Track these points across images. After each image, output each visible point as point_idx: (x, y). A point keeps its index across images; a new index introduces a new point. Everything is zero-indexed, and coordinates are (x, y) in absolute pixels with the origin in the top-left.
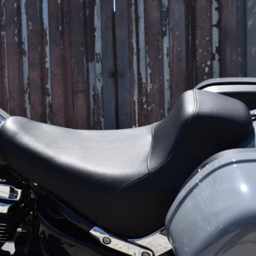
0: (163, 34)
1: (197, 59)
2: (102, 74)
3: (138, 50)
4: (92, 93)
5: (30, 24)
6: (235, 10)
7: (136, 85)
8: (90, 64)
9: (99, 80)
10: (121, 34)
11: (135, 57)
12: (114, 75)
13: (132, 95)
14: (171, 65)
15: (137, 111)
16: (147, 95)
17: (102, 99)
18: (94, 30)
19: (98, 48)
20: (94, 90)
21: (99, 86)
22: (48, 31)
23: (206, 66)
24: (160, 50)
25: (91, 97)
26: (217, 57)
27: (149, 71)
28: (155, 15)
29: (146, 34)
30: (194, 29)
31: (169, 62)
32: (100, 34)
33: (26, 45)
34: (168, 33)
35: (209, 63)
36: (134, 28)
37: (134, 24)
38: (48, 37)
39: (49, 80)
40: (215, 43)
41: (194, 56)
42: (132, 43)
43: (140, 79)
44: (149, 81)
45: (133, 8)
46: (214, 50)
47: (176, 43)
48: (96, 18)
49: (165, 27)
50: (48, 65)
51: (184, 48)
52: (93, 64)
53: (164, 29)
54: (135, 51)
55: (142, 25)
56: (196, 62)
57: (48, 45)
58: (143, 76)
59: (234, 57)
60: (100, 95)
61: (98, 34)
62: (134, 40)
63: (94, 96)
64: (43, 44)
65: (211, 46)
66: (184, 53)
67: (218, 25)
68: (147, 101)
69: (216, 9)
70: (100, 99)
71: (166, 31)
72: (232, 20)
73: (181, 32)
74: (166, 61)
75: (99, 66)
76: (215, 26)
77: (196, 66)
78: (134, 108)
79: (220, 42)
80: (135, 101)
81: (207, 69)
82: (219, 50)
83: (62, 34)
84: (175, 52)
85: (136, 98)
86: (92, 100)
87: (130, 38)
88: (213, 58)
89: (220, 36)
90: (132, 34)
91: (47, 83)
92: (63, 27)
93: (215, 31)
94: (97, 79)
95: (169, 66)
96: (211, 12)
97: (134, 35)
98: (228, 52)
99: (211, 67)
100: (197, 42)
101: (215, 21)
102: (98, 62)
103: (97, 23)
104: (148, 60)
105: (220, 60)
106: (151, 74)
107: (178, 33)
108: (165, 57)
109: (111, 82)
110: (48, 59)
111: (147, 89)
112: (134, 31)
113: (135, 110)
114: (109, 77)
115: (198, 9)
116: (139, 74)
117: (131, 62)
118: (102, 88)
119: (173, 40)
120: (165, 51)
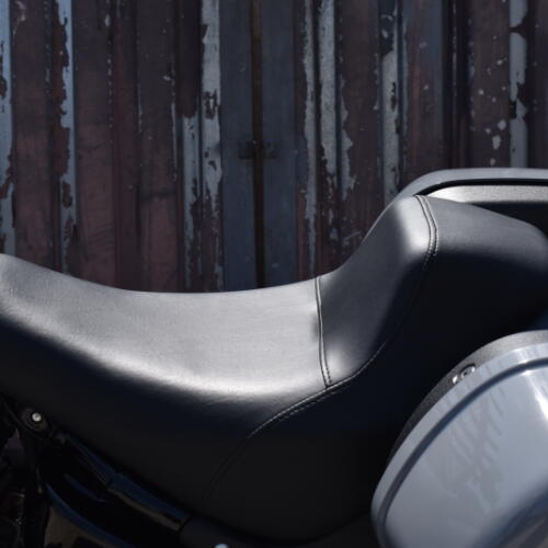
0: (385, 48)
1: (473, 113)
2: (221, 147)
3: (318, 86)
4: (190, 198)
5: (22, 6)
7: (312, 179)
8: (186, 121)
9: (212, 163)
11: (310, 104)
12: (254, 151)
13: (300, 203)
14: (405, 127)
15: (312, 249)
16: (339, 206)
17: (221, 216)
18: (200, 30)
19: (212, 79)
20: (194, 191)
21: (213, 178)
22: (69, 29)
23: (496, 131)
24: (375, 86)
25: (188, 208)
26: (521, 110)
27: (347, 143)
30: (465, 36)
31: (399, 122)
32: (217, 41)
34: (395, 45)
35: (502, 125)
36: (309, 29)
37: (308, 19)
38: (69, 46)
39: (71, 162)
40: (517, 75)
41: (465, 105)
42: (302, 67)
43: (321, 164)
44: (346, 169)
46: (514, 91)
47: (417, 71)
49: (389, 30)
50: (67, 121)
51: (438, 85)
52: (194, 120)
53: (385, 35)
54: (310, 89)
55: (328, 20)
56: (469, 119)
57: (70, 68)
60: (214, 205)
61: (211, 40)
62: (308, 61)
63: (194, 206)
64: (59, 62)
65: (508, 83)
66: (438, 99)
67: (526, 28)
68: (337, 223)
70: (215, 214)
71: (390, 41)
73: (431, 43)
74: (391, 115)
75: (212, 129)
76: (517, 30)
77: (469, 133)
78: (306, 237)
79: (529, 72)
80: (307, 222)
81: (496, 142)
82: (527, 92)
83: (111, 38)
84: (416, 93)
85: (311, 212)
86: (189, 218)
88: (513, 115)
89: (529, 57)
90: (303, 43)
91: (65, 170)
92: (113, 20)
93: (517, 44)
94: (206, 161)
95: (399, 131)
97: (309, 48)
99: (506, 135)
100: (473, 70)
102: (210, 115)
103: (210, 13)
104: (345, 115)
105: (528, 119)
106: (350, 151)
107: (423, 45)
108: (388, 107)
109: (245, 170)
110: (68, 105)
111: (338, 191)
112: (309, 38)
113: (306, 246)
114: (241, 157)
116: (320, 151)
117: (299, 117)
118: (221, 185)
119: (411, 65)
120: (388, 92)
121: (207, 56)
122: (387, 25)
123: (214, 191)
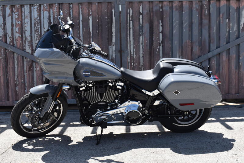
0: (140, 35)
1: (154, 45)
2: (115, 51)
3: (130, 41)
4: (110, 59)
5: (84, 29)
6: (168, 27)
7: (129, 55)
8: (110, 46)
9: (114, 53)
10: (123, 35)
11: (129, 44)
12: (120, 51)
13: (127, 59)
15: (129, 66)
16: (133, 60)
17: (115, 61)
18: (112, 33)
19: (114, 40)
20: (111, 57)
21: (114, 55)
22: (92, 32)
23: (157, 48)
24: (139, 41)
26: (161, 45)
27: (134, 50)
28: (137, 27)
29: (133, 35)
30: (153, 33)
31: (143, 46)
32: (115, 34)
33: (82, 38)
34: (142, 35)
35: (158, 47)
36: (129, 32)
37: (129, 31)
38: (92, 35)
40: (161, 39)
41: (153, 44)
43: (131, 53)
44: (134, 54)
45: (128, 25)
46: (160, 42)
47: (145, 39)
48: (113, 28)
51: (148, 41)
52: (111, 46)
53: (140, 33)
54: (129, 42)
55: (131, 31)
56: (153, 46)
58: (132, 52)
59: (168, 45)
61: (114, 34)
62: (128, 38)
64: (90, 38)
65: (159, 40)
66: (148, 43)
67: (162, 32)
68: (133, 62)
69: (161, 26)
70: (114, 61)
71: (141, 34)
72: (167, 31)
73: (147, 35)
74: (141, 46)
75: (114, 48)
76: (161, 32)
77: (153, 48)
78: (128, 65)
79: (162, 39)
80: (128, 62)
81: (157, 50)
82: (162, 42)
83: (98, 34)
84: (145, 42)
85: (129, 61)
87: (127, 36)
88: (160, 45)
89: (163, 36)
92: (99, 31)
93: (161, 34)
94: (113, 53)
95: (143, 48)
96: (159, 27)
97: (129, 35)
98: (166, 43)
99: (159, 49)
100: (154, 39)
101: (161, 31)
102: (114, 46)
103: (114, 30)
104: (134, 46)
105: (162, 46)
106: (135, 51)
107: (146, 35)
108: (141, 44)
109: (119, 54)
111: (133, 57)
112: (129, 34)
113: (128, 66)
114: (118, 52)
115: (154, 26)
116: (130, 51)
117: (127, 46)
118: (115, 57)
119: (144, 38)
120: (141, 42)
121: (113, 37)
122: (141, 32)
123: (114, 57)
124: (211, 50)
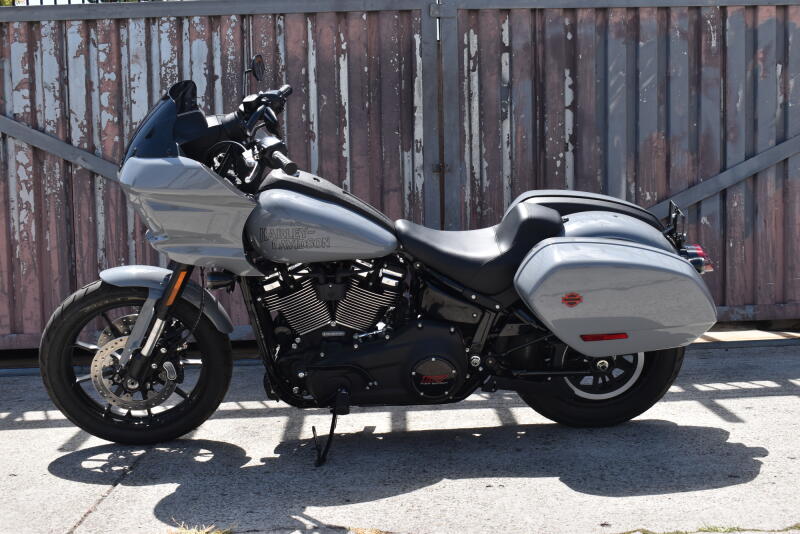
0: (504, 117)
1: (547, 150)
2: (423, 167)
3: (471, 136)
4: (407, 192)
5: (324, 97)
6: (593, 89)
7: (468, 182)
8: (405, 153)
9: (419, 175)
10: (449, 118)
11: (467, 145)
12: (440, 169)
13: (462, 194)
14: (514, 157)
15: (469, 217)
16: (481, 195)
17: (424, 200)
18: (413, 109)
19: (419, 133)
20: (410, 188)
21: (419, 182)
22: (347, 108)
23: (558, 158)
24: (498, 136)
25: (406, 197)
26: (571, 147)
27: (485, 164)
28: (494, 92)
29: (481, 117)
30: (543, 111)
31: (511, 153)
32: (421, 115)
33: (315, 125)
34: (509, 116)
35: (561, 155)
36: (467, 109)
37: (466, 104)
38: (347, 116)
39: (348, 174)
40: (569, 130)
41: (543, 146)
42: (464, 127)
43: (473, 174)
44: (485, 177)
45: (465, 83)
46: (567, 138)
47: (520, 130)
48: (416, 93)
49: (505, 108)
50: (346, 154)
51: (530, 136)
52: (410, 153)
53: (504, 111)
54: (467, 138)
55: (475, 104)
56: (545, 153)
57: (347, 127)
58: (477, 169)
59: (593, 148)
60: (420, 195)
61: (419, 114)
62: (466, 125)
63: (409, 196)
64: (342, 125)
65: (564, 134)
66: (530, 143)
67: (573, 107)
68: (481, 204)
69: (570, 87)
70: (421, 200)
71: (506, 114)
72: (590, 102)
73: (526, 115)
74: (507, 150)
75: (419, 157)
76: (568, 108)
77: (545, 160)
78: (466, 211)
79: (575, 129)
80: (466, 203)
81: (559, 163)
82: (574, 139)
83: (369, 113)
84: (519, 140)
85: (468, 198)
86: (407, 202)
87: (461, 121)
88: (566, 149)
89: (575, 121)
90: (464, 115)
92: (370, 103)
93: (569, 114)
94: (416, 174)
95: (511, 158)
96: (564, 91)
97: (467, 118)
98: (585, 141)
99: (563, 160)
100: (547, 129)
101: (568, 101)
102: (418, 151)
103: (418, 101)
105: (574, 151)
106: (487, 168)
107: (523, 116)
108: (505, 145)
109: (436, 178)
110: (346, 146)
111: (481, 188)
112: (467, 113)
113: (465, 214)
114: (434, 172)
115: (549, 87)
116: (472, 168)
117: (462, 152)
118: (423, 185)
119: (517, 126)
120: (505, 139)
121: (416, 122)
122: (505, 106)
123: (420, 188)
124: (729, 164)
